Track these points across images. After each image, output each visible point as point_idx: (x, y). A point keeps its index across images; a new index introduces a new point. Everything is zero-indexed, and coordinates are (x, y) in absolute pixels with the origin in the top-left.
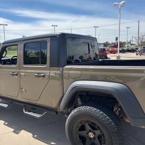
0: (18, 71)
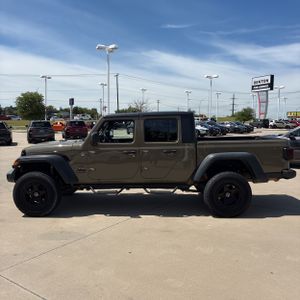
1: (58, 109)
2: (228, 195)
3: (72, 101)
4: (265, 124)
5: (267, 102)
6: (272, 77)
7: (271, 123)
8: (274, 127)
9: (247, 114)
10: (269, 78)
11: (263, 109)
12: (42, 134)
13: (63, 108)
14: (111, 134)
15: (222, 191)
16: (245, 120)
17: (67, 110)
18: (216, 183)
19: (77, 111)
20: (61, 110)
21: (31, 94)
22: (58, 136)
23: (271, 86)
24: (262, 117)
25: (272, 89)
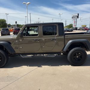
0: (40, 38)
1: (12, 25)
2: (77, 57)
3: (16, 22)
4: (76, 29)
5: (76, 22)
6: (78, 14)
7: (78, 29)
8: (79, 30)
9: (71, 26)
10: (77, 14)
11: (75, 24)
12: (5, 33)
13: (14, 25)
14: (29, 32)
15: (75, 55)
16: (70, 28)
17: (15, 25)
18: (73, 52)
19: (18, 25)
20: (13, 25)
21: (2, 20)
22: (11, 33)
23: (78, 17)
24: (75, 27)
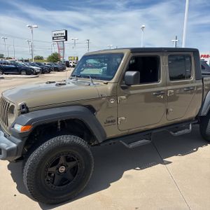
5: (64, 49)
6: (66, 31)
10: (64, 32)
23: (66, 38)
25: (66, 40)
